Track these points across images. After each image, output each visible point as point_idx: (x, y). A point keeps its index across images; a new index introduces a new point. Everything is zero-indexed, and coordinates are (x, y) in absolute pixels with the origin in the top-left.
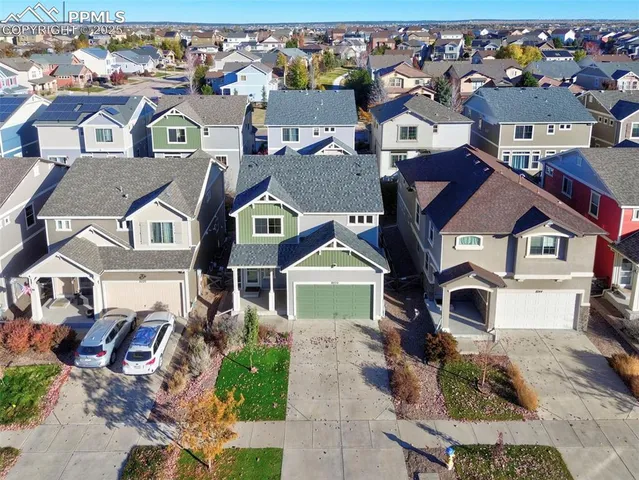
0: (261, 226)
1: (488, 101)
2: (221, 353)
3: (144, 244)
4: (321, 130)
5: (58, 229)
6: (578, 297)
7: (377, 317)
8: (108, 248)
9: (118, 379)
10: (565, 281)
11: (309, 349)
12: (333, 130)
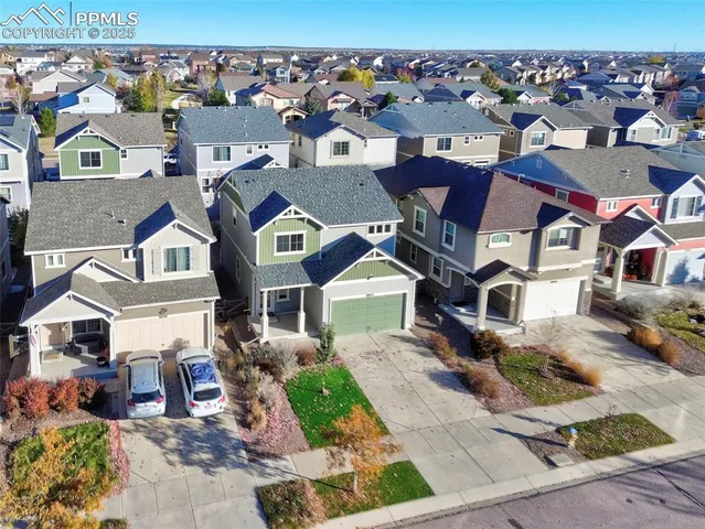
0: (284, 244)
1: (405, 115)
2: (279, 381)
3: (156, 274)
4: (255, 148)
5: (48, 266)
6: (582, 283)
7: (408, 325)
8: (111, 283)
9: (182, 426)
10: (574, 270)
11: (365, 364)
12: (266, 147)
